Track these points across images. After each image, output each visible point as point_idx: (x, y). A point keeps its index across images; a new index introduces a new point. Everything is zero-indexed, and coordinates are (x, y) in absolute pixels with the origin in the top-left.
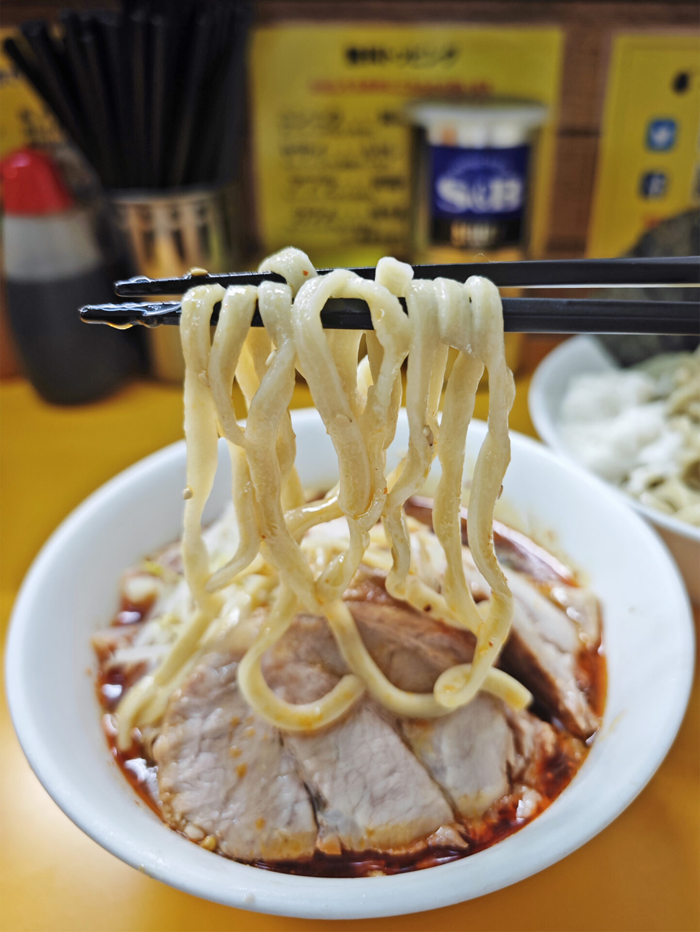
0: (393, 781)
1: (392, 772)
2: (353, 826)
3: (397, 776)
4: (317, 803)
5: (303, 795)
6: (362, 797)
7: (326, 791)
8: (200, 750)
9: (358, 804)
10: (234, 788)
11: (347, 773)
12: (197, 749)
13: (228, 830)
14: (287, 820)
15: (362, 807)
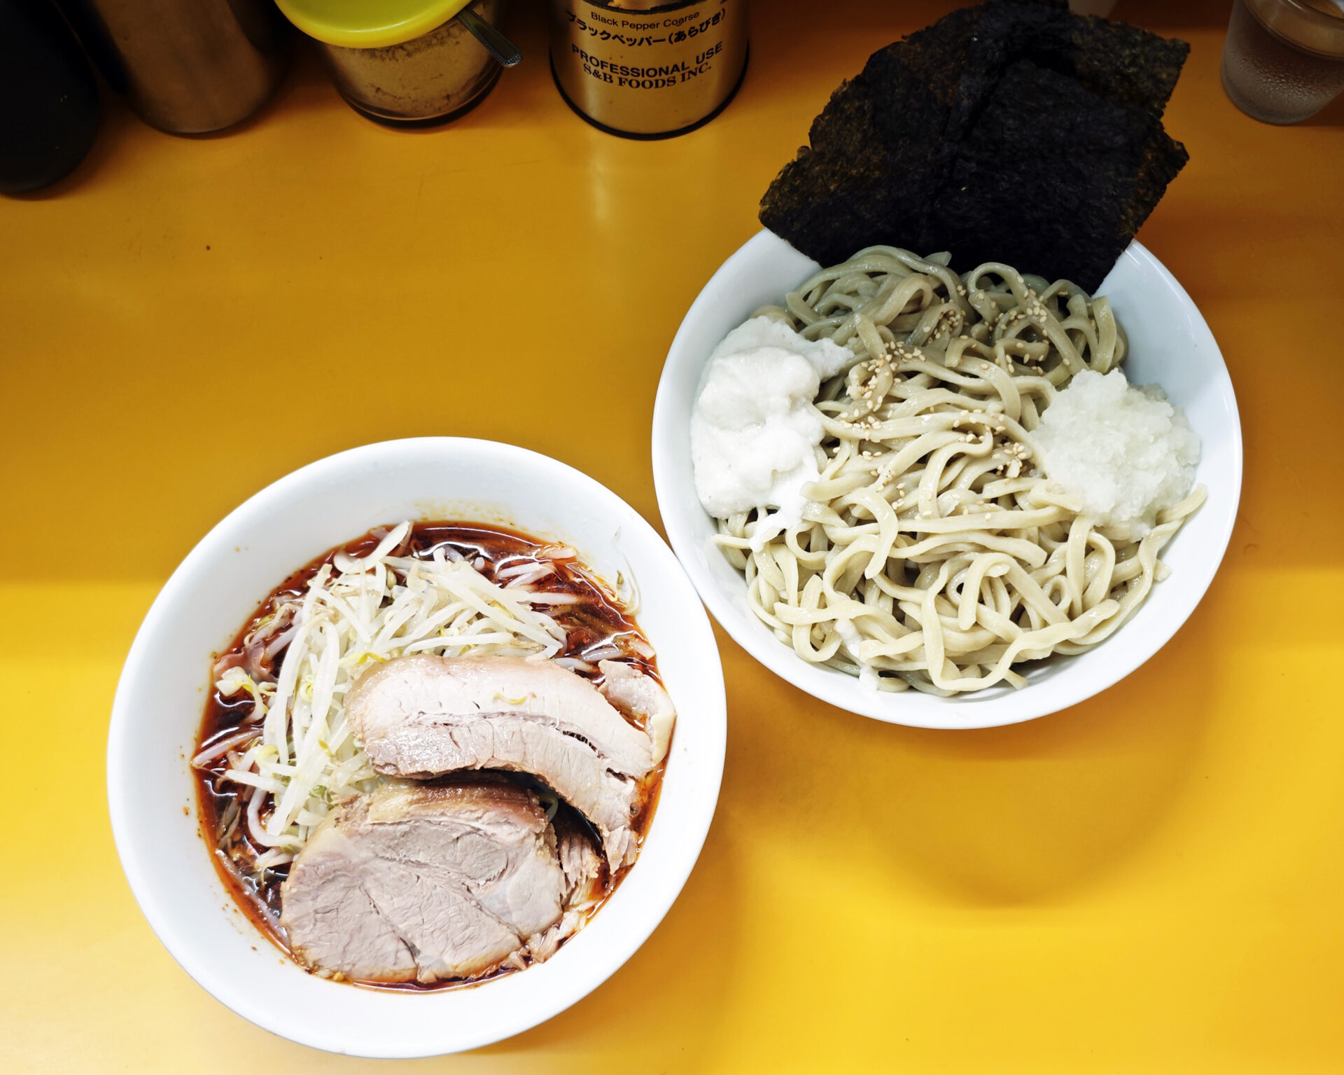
0: (468, 932)
1: (467, 927)
2: (443, 964)
3: (471, 928)
4: (413, 951)
5: (402, 945)
6: (446, 946)
7: (418, 945)
8: (316, 920)
9: (444, 950)
10: (349, 943)
11: (433, 932)
12: (313, 921)
13: (351, 970)
14: (393, 962)
15: (447, 952)
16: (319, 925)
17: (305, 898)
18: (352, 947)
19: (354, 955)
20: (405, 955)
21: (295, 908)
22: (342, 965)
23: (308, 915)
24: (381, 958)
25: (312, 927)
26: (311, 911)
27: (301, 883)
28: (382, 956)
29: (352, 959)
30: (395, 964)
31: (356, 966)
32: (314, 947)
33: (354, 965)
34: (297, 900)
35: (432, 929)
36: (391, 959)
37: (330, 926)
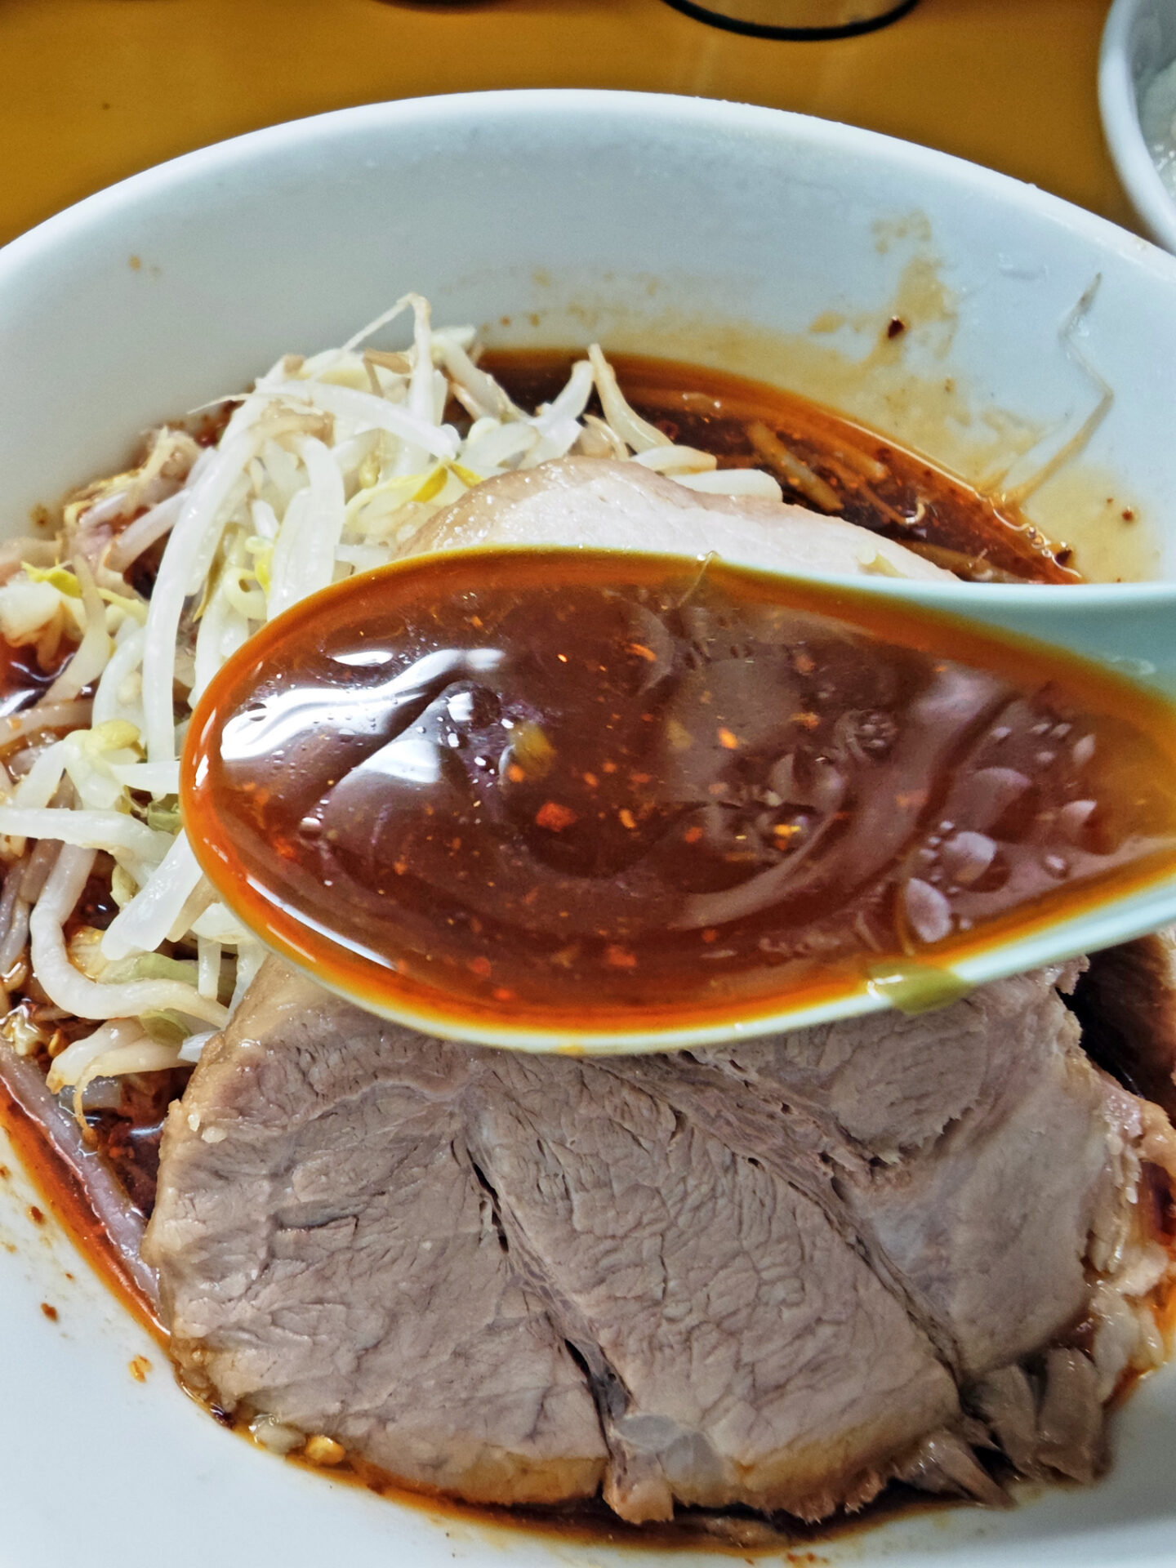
0: (811, 1344)
1: (814, 1324)
2: (704, 1453)
4: (606, 1395)
6: (729, 1388)
7: (631, 1375)
8: (272, 1254)
9: (716, 1404)
10: (376, 1346)
11: (690, 1332)
12: (262, 1254)
13: (369, 1436)
14: (527, 1428)
15: (727, 1410)
16: (281, 1269)
17: (246, 1168)
18: (386, 1359)
19: (391, 1388)
20: (575, 1406)
21: (205, 1203)
22: (342, 1417)
23: (246, 1230)
24: (484, 1410)
25: (254, 1274)
26: (263, 1219)
27: (242, 1112)
28: (488, 1401)
29: (379, 1402)
30: (533, 1435)
31: (391, 1427)
32: (249, 1344)
33: (383, 1420)
34: (218, 1175)
35: (692, 1320)
36: (522, 1419)
37: (323, 1277)
